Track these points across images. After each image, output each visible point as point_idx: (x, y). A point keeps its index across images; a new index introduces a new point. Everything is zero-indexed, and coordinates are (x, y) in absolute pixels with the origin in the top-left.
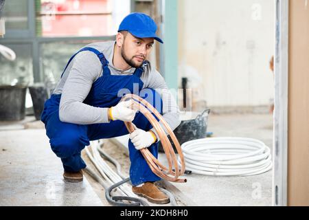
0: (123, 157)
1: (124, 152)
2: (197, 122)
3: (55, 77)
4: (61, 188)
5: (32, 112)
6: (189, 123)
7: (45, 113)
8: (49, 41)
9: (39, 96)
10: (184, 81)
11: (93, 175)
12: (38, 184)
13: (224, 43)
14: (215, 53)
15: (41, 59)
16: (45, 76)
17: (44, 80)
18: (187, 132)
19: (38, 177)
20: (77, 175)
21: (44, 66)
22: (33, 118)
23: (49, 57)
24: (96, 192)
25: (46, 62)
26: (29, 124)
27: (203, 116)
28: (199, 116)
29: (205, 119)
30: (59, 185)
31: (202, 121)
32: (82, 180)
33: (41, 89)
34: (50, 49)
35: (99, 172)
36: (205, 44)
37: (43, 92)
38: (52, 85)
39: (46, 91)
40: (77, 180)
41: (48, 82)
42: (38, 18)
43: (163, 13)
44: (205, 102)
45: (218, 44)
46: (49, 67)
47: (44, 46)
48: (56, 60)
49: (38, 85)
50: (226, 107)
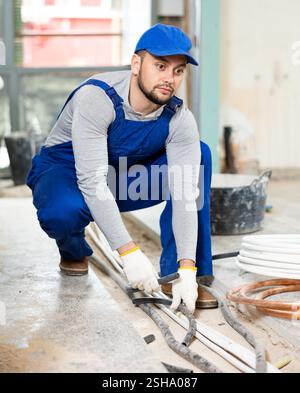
0: (143, 240)
1: (143, 232)
2: (253, 190)
3: (42, 124)
4: (56, 285)
5: (9, 174)
6: (242, 192)
7: (32, 173)
8: (33, 73)
9: (19, 150)
10: (228, 131)
11: (101, 265)
12: (23, 278)
13: (286, 77)
14: (272, 92)
15: (21, 98)
16: (27, 123)
17: (25, 129)
18: (237, 204)
19: (21, 268)
20: (79, 265)
21: (26, 109)
22: (10, 182)
23: (32, 96)
24: (109, 291)
25: (28, 103)
26: (6, 191)
27: (262, 181)
28: (256, 180)
29: (264, 186)
30: (53, 279)
31: (260, 189)
32: (86, 272)
33: (21, 141)
34: (35, 84)
35: (110, 262)
36: (257, 78)
37: (25, 146)
38: (37, 136)
39: (29, 144)
40: (80, 272)
41: (31, 132)
42: (18, 41)
43: (198, 33)
44: (257, 162)
45: (276, 78)
46: (33, 110)
47: (25, 80)
48: (43, 100)
49: (17, 135)
50: (287, 170)
